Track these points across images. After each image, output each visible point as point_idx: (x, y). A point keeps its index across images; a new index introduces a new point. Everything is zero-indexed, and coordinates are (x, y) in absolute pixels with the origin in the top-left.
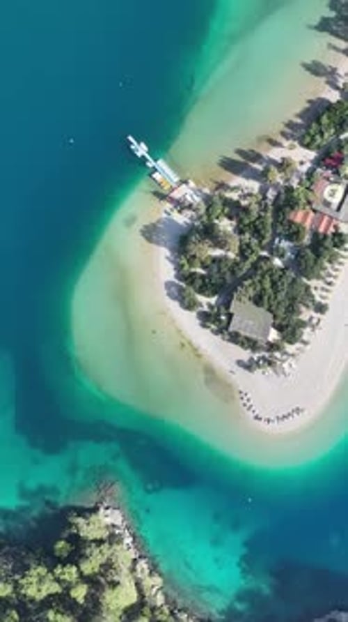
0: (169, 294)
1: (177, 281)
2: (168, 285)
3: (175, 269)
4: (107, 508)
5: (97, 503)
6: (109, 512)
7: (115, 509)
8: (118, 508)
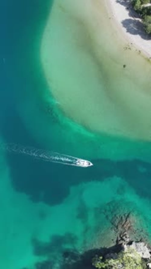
0: (128, 31)
1: (132, 18)
2: (126, 23)
3: (127, 9)
4: (130, 243)
5: (117, 241)
6: (133, 246)
7: (137, 242)
8: (141, 241)
